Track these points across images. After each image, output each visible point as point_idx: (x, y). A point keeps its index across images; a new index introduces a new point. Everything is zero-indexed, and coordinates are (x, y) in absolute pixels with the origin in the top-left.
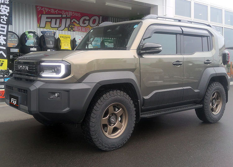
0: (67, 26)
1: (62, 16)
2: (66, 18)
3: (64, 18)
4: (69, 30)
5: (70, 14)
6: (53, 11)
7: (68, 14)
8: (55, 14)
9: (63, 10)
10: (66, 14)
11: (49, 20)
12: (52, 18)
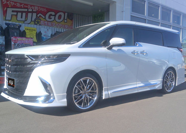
0: (33, 20)
1: (28, 10)
2: (32, 12)
3: (30, 12)
4: (35, 24)
5: (36, 9)
6: (18, 5)
7: (34, 9)
8: (21, 8)
9: (29, 5)
10: (32, 9)
11: (15, 13)
12: (17, 12)
